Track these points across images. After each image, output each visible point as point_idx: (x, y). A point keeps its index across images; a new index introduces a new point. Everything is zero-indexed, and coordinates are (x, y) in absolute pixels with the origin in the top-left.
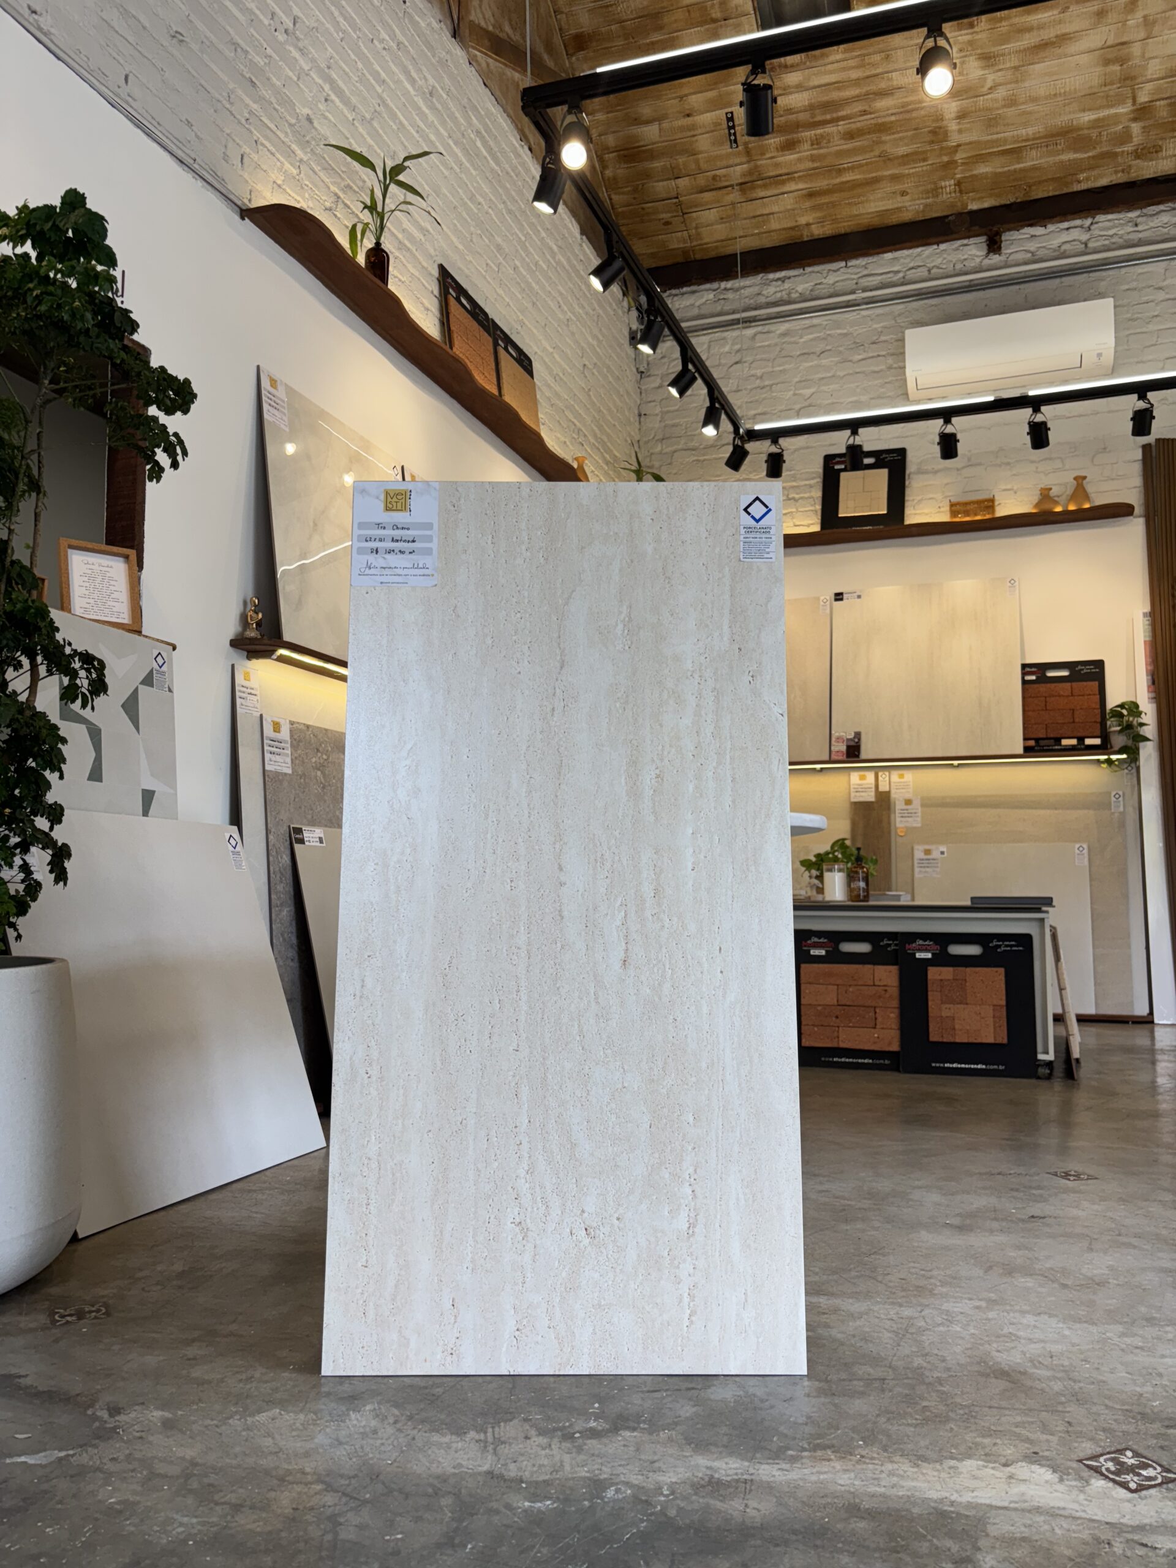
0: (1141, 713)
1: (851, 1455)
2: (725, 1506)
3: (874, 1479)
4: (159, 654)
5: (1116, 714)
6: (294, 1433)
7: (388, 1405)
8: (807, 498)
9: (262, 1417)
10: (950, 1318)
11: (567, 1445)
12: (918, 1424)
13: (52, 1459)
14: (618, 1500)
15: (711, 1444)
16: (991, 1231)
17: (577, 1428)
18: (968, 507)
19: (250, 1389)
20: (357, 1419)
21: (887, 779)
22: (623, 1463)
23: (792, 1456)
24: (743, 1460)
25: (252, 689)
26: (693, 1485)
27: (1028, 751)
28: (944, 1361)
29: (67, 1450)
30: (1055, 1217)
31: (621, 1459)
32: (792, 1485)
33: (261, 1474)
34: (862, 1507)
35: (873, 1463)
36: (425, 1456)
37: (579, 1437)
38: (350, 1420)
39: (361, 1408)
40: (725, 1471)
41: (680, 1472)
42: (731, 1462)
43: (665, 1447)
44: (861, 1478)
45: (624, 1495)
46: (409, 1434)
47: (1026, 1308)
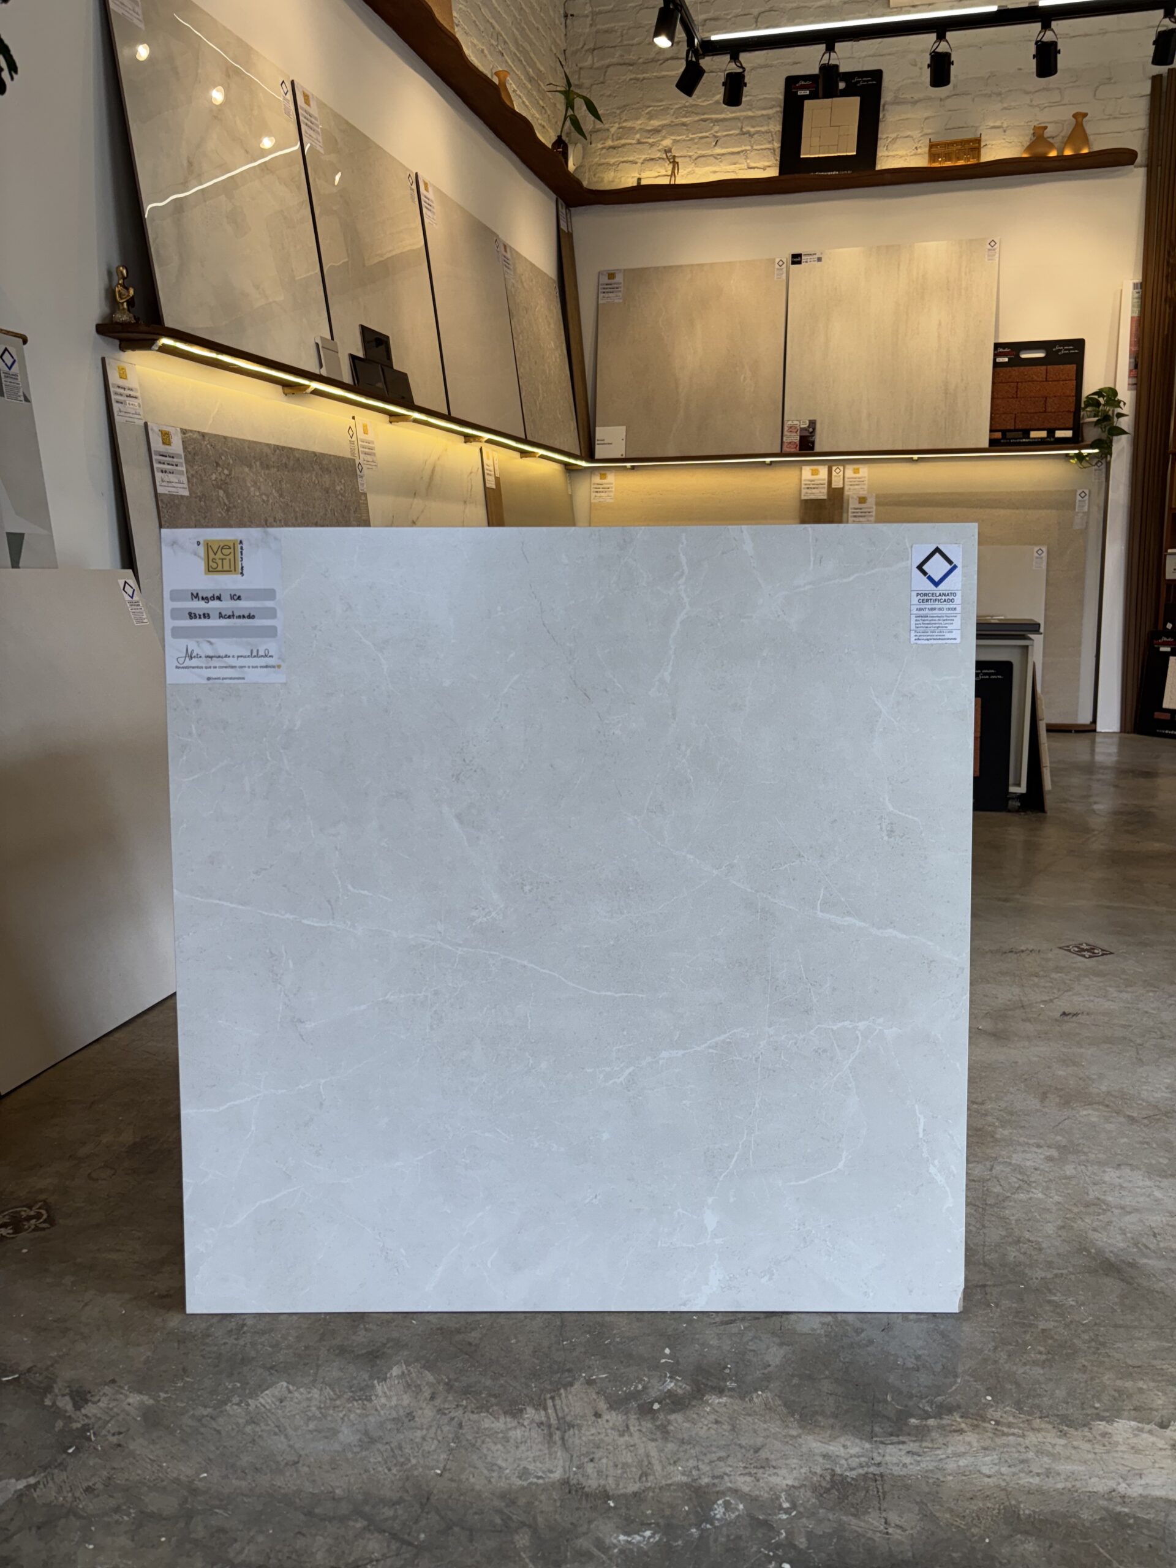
0: (1119, 402)
1: (984, 1421)
2: (862, 1524)
3: (1022, 1461)
4: (6, 350)
5: (1092, 402)
6: (311, 1426)
7: (418, 1365)
8: (763, 133)
9: (266, 1398)
10: (1026, 1178)
11: (648, 1425)
12: (1044, 1362)
13: (10, 1496)
14: (731, 1522)
15: (816, 1413)
16: (1028, 1038)
17: (654, 1393)
18: (951, 149)
19: (245, 1346)
20: (386, 1396)
21: (841, 473)
22: (723, 1454)
23: (917, 1427)
24: (861, 1439)
25: (131, 390)
26: (814, 1490)
27: (994, 445)
28: (1040, 1250)
29: (26, 1478)
30: (1088, 1014)
31: (718, 1447)
32: (931, 1481)
33: (282, 1505)
34: (1021, 1512)
35: (1013, 1434)
36: (480, 1458)
37: (659, 1409)
38: (377, 1396)
39: (386, 1373)
40: (846, 1460)
41: (793, 1466)
42: (849, 1444)
43: (765, 1422)
44: (1006, 1461)
45: (737, 1513)
46: (453, 1419)
47: (1101, 1156)
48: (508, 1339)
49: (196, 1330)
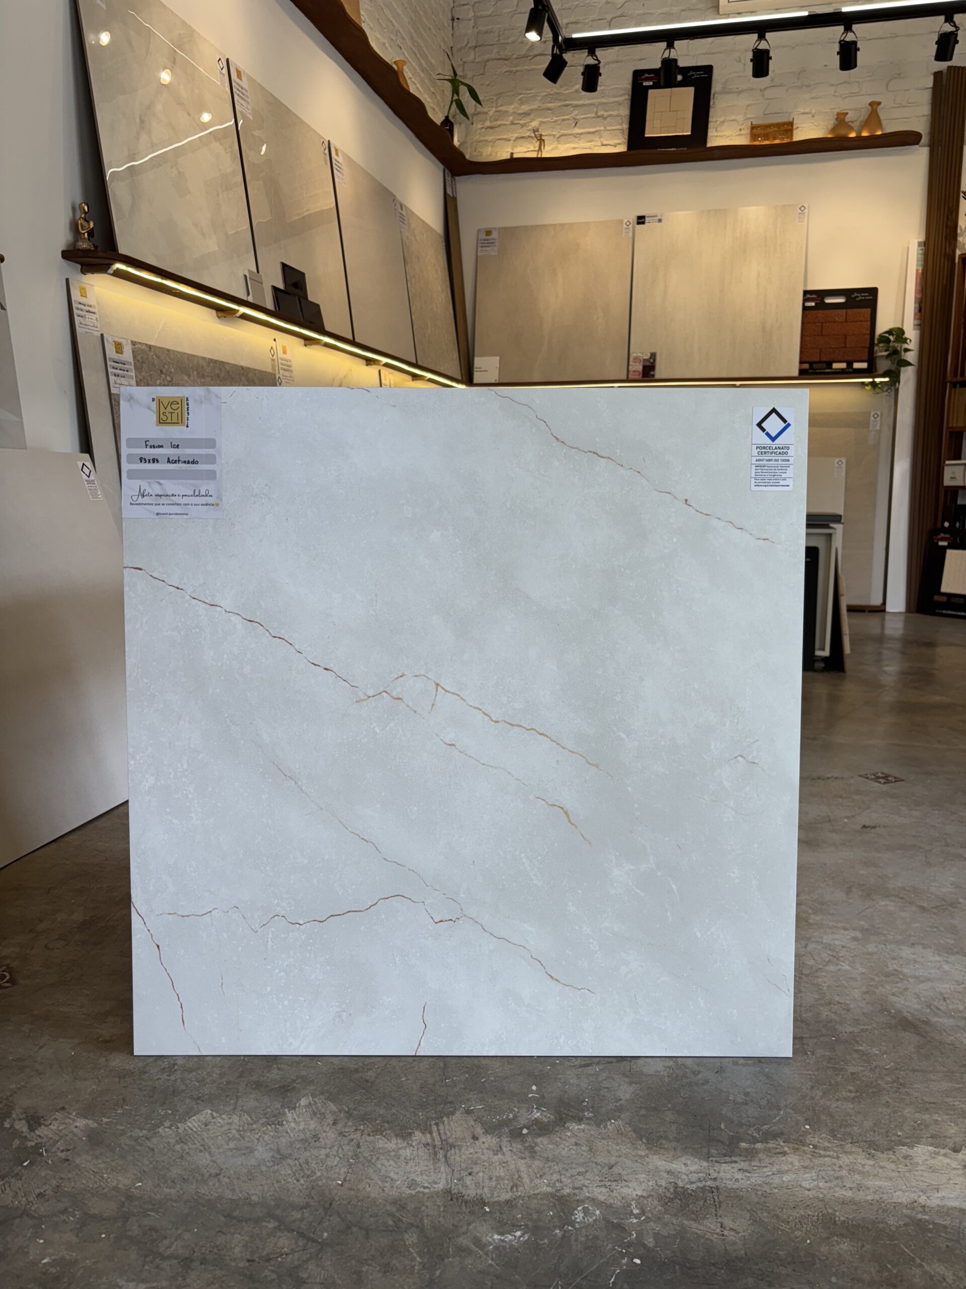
0: (906, 339)
1: (804, 1145)
2: (701, 1227)
3: (837, 1178)
5: (884, 339)
6: (232, 1145)
7: (323, 1098)
8: (614, 116)
9: (193, 1123)
10: (835, 954)
11: (517, 1146)
12: (853, 1098)
14: (589, 1225)
15: (661, 1138)
16: (835, 845)
17: (523, 1121)
18: (769, 130)
19: (176, 1081)
20: (295, 1120)
22: (581, 1169)
23: (746, 1149)
24: (700, 1159)
25: (91, 306)
26: (660, 1199)
27: (803, 374)
28: (848, 1010)
30: (884, 827)
31: (578, 1164)
32: (760, 1193)
33: (205, 1209)
34: (837, 1219)
35: (829, 1156)
36: (375, 1171)
37: (527, 1134)
38: (287, 1121)
39: (295, 1104)
40: (687, 1175)
41: (642, 1180)
42: (689, 1162)
43: (617, 1144)
44: (823, 1178)
45: (594, 1218)
46: (353, 1140)
47: (898, 937)
48: (399, 1077)
49: (134, 1068)
